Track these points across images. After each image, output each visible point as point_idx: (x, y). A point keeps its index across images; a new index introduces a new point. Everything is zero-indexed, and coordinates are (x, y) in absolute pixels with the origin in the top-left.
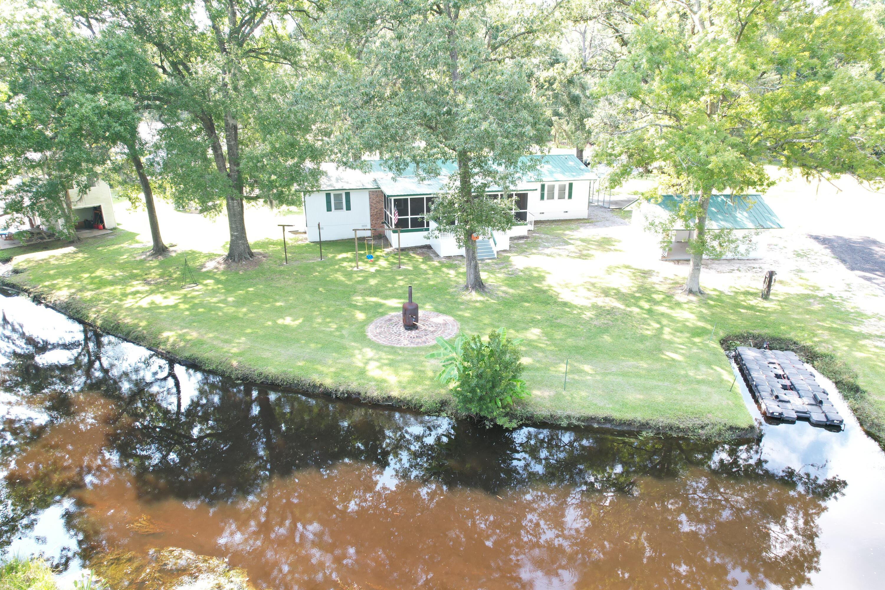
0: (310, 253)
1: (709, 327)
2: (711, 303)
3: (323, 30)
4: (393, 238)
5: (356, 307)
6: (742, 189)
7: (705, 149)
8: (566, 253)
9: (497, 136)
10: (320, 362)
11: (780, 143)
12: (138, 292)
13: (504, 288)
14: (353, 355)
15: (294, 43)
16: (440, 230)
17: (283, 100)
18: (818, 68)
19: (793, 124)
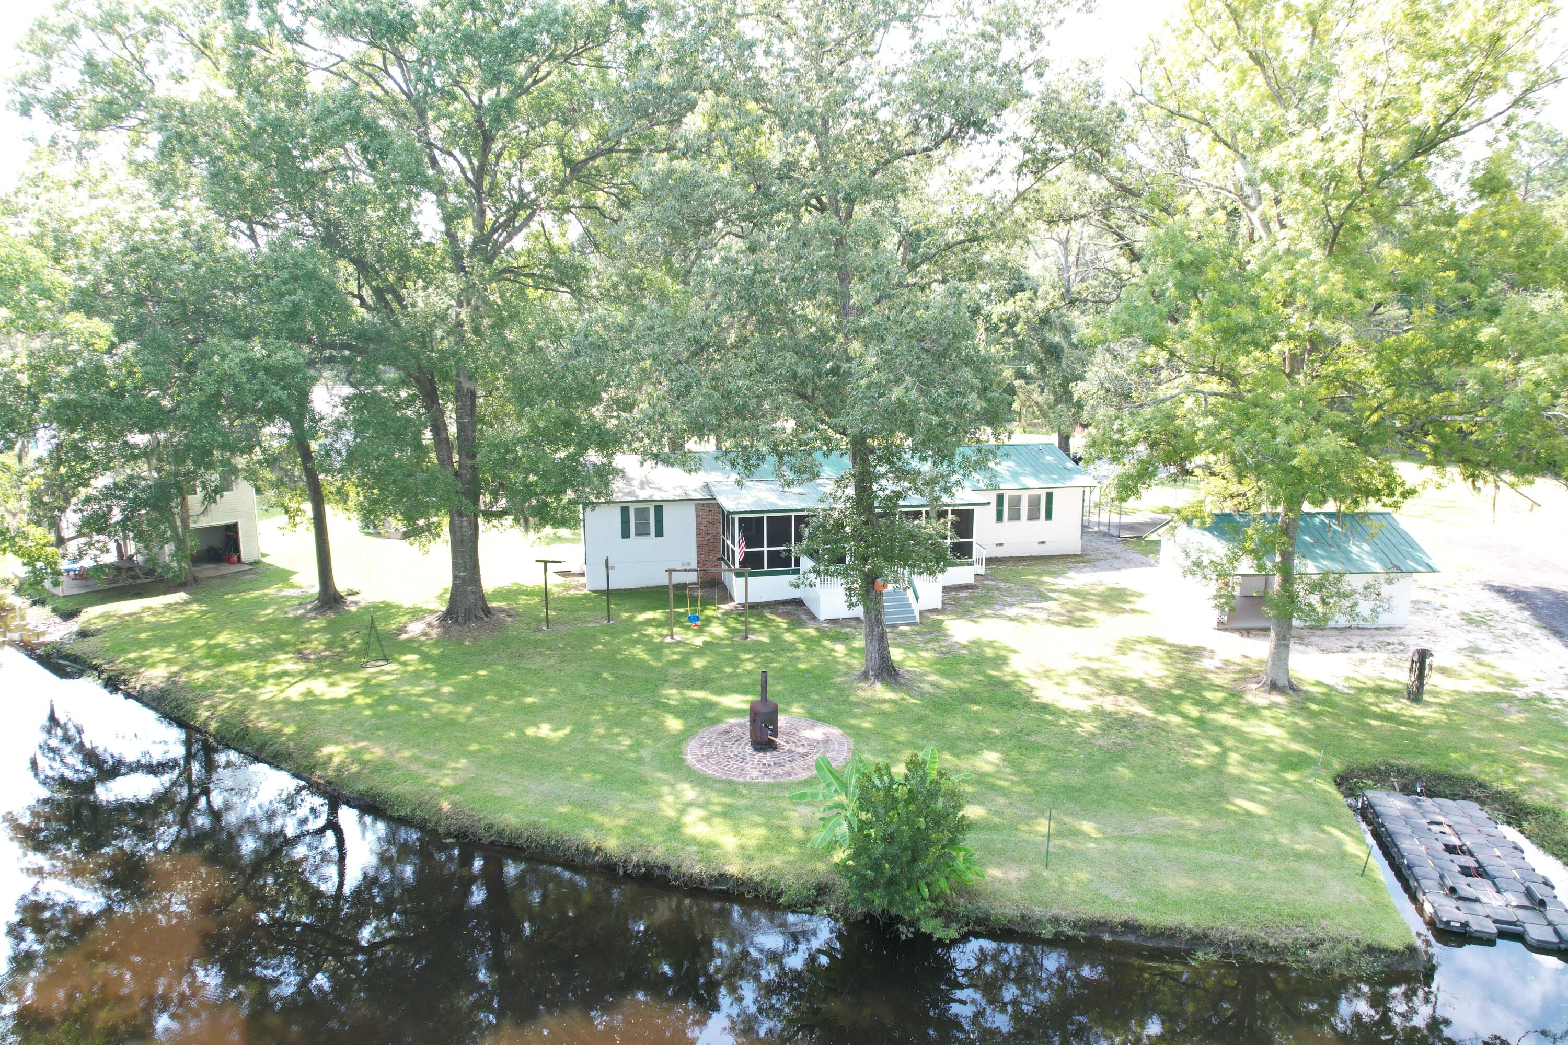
0: (590, 609)
1: (1312, 752)
2: (1314, 707)
3: (627, 238)
4: (736, 585)
5: (667, 708)
6: (1356, 502)
7: (1284, 434)
8: (1044, 615)
9: (918, 410)
10: (597, 807)
11: (1419, 423)
12: (285, 673)
13: (934, 678)
14: (658, 796)
15: (578, 258)
16: (818, 573)
17: (555, 350)
18: (1474, 297)
19: (1438, 389)
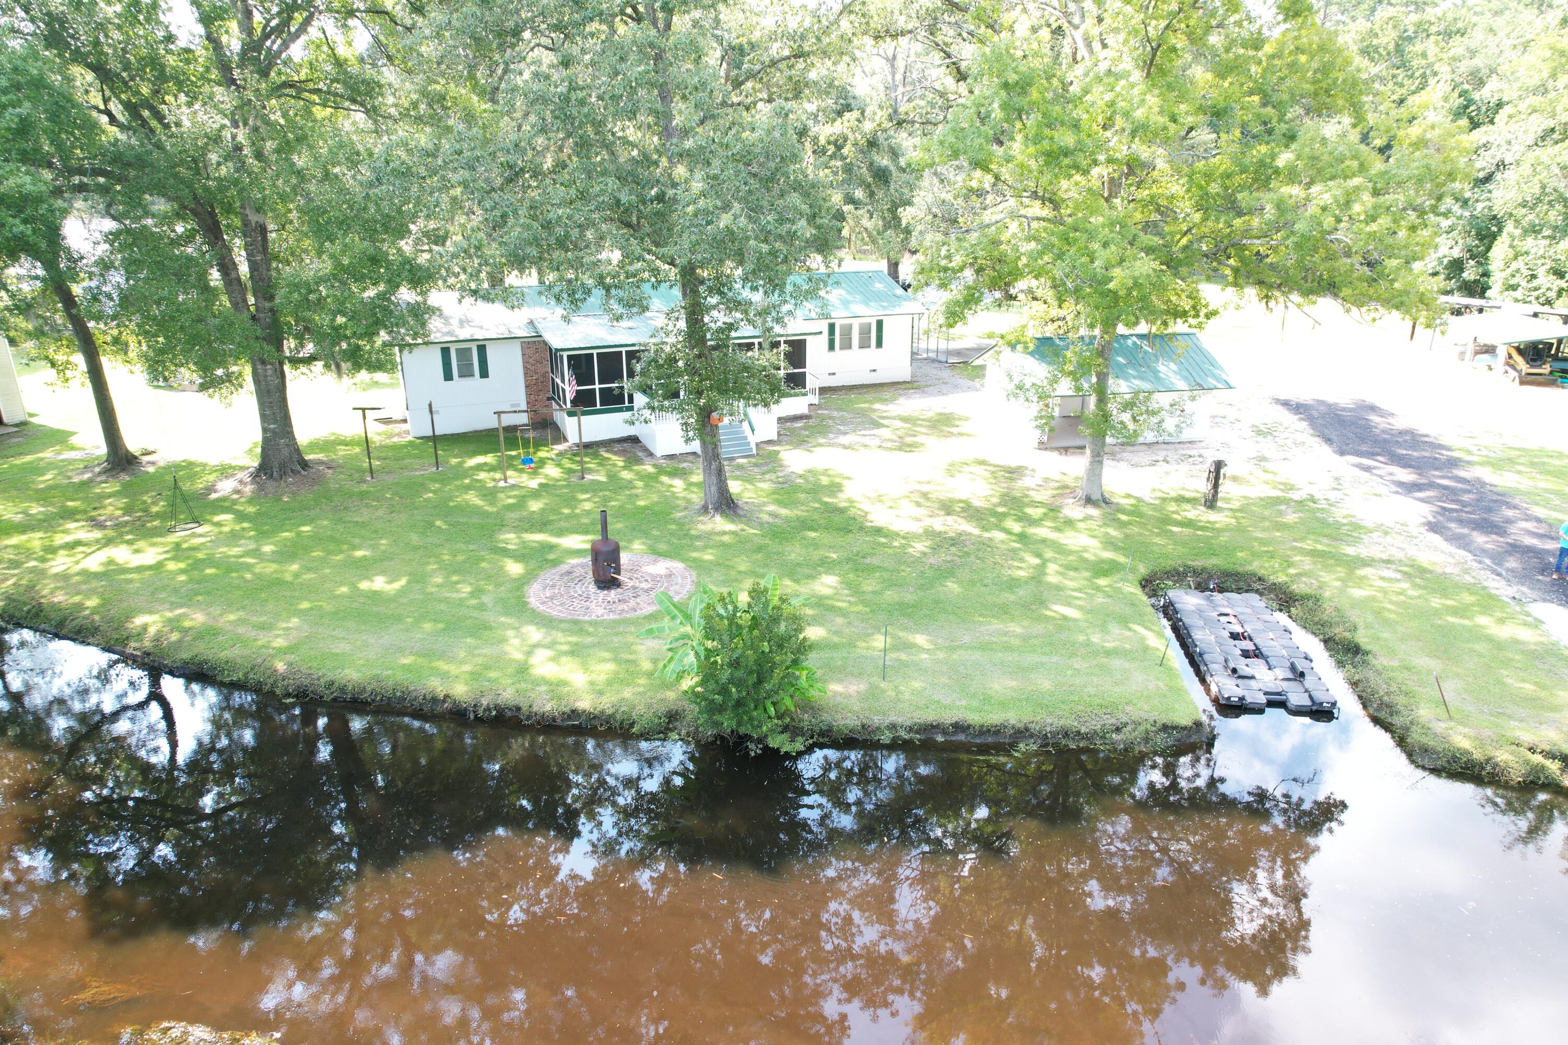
0: (416, 457)
1: (1122, 559)
2: (1124, 518)
3: (423, 49)
4: (569, 425)
5: (505, 553)
6: (1165, 324)
7: (1102, 258)
8: (877, 442)
9: (748, 239)
10: (442, 656)
11: (1223, 246)
12: (78, 543)
13: (772, 508)
14: (504, 640)
15: (369, 72)
16: (653, 409)
17: (354, 177)
18: (1274, 122)
19: (1240, 214)
